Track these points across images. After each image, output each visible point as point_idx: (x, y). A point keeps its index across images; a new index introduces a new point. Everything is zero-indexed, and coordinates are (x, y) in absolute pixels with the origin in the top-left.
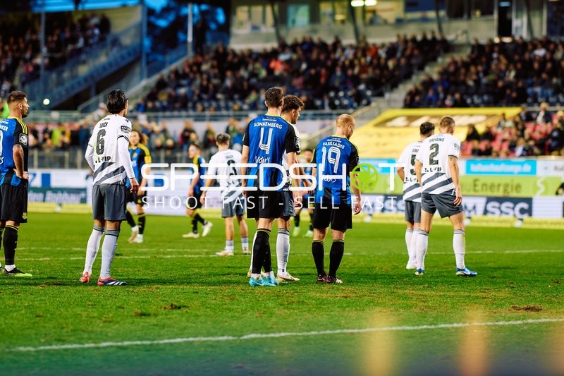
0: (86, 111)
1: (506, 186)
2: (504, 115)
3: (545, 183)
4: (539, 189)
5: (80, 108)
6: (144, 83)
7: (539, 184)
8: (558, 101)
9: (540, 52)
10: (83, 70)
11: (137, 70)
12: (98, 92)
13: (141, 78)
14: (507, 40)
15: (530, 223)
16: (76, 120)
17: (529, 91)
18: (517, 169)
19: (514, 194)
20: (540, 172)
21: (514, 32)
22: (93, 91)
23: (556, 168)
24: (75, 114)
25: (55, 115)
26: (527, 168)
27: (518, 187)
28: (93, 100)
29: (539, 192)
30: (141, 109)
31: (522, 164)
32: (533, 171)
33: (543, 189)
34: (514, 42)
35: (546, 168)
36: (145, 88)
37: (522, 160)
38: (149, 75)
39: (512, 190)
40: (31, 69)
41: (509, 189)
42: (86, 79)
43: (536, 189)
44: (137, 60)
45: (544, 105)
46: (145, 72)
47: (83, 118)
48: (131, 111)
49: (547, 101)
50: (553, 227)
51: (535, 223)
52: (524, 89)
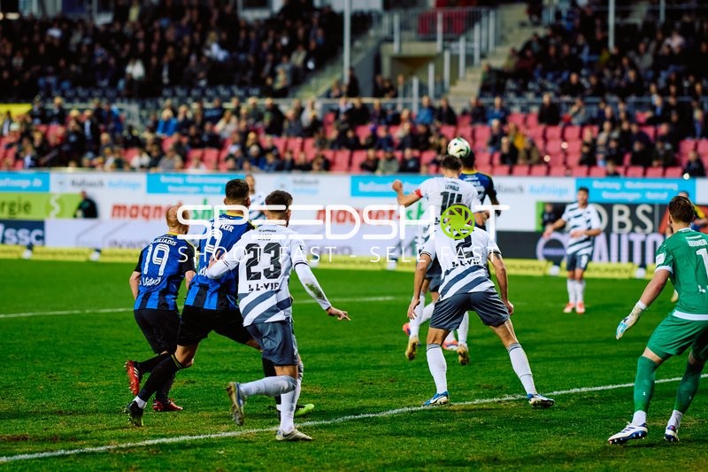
1: (12, 205)
2: (9, 113)
3: (60, 201)
4: (53, 208)
7: (53, 202)
8: (77, 95)
9: (55, 33)
14: (13, 16)
15: (42, 253)
17: (41, 82)
18: (25, 183)
19: (22, 216)
20: (54, 188)
21: (21, 6)
23: (73, 183)
26: (38, 183)
27: (27, 207)
29: (53, 213)
31: (31, 178)
32: (46, 187)
33: (57, 208)
34: (21, 19)
35: (61, 183)
37: (32, 172)
39: (20, 210)
41: (16, 209)
43: (49, 208)
45: (58, 100)
49: (63, 95)
50: (70, 258)
51: (48, 253)
52: (33, 80)
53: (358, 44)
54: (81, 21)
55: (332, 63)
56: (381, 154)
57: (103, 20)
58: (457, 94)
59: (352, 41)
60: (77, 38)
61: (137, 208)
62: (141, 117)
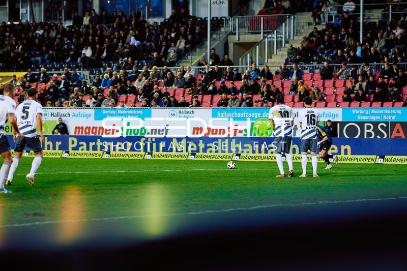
8: (53, 67)
9: (40, 32)
14: (15, 23)
17: (33, 59)
21: (20, 18)
23: (52, 115)
34: (21, 24)
45: (43, 69)
52: (28, 59)
53: (214, 36)
54: (56, 25)
55: (200, 47)
56: (229, 96)
57: (68, 24)
58: (273, 63)
59: (211, 35)
60: (53, 34)
61: (89, 128)
62: (90, 78)
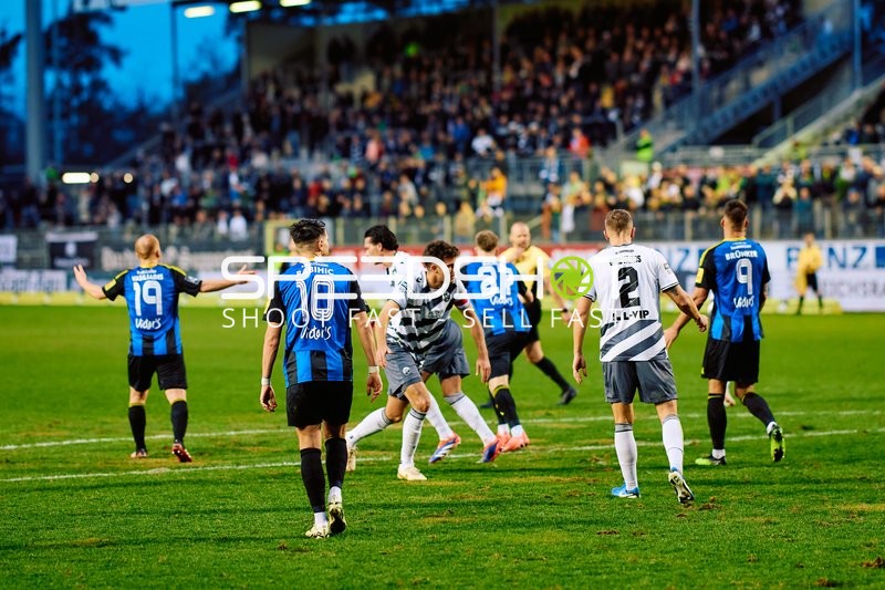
0: (767, 144)
5: (757, 140)
6: (857, 95)
10: (760, 77)
11: (846, 74)
12: (785, 113)
13: (853, 88)
16: (750, 159)
22: (777, 110)
24: (748, 151)
25: (717, 152)
28: (777, 127)
30: (854, 139)
36: (859, 104)
38: (866, 82)
40: (679, 79)
42: (765, 91)
44: (846, 57)
46: (859, 79)
47: (760, 157)
48: (838, 143)
